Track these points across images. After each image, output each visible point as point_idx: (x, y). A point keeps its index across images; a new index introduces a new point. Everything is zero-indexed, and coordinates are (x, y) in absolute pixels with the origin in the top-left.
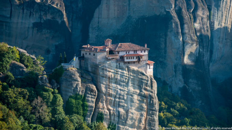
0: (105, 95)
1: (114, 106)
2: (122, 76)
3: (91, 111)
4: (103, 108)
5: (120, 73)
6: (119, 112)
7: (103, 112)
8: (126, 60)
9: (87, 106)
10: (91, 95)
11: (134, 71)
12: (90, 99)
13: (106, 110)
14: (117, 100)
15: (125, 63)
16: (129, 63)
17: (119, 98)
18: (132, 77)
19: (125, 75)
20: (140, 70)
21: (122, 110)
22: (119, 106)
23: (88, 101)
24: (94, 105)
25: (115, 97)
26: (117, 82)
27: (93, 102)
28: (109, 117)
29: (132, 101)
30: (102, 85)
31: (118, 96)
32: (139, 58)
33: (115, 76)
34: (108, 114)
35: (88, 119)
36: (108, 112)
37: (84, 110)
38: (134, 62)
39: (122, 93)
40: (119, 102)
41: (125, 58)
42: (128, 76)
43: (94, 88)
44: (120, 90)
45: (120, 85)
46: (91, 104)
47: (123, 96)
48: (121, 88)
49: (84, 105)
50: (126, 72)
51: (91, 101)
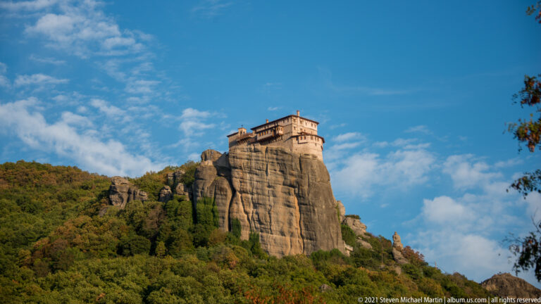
0: (239, 193)
4: (239, 211)
5: (253, 158)
7: (238, 217)
9: (218, 212)
11: (272, 151)
13: (243, 214)
14: (255, 196)
17: (258, 194)
18: (271, 160)
19: (260, 159)
21: (262, 211)
22: (259, 205)
23: (219, 204)
24: (227, 209)
25: (252, 194)
26: (251, 171)
27: (226, 205)
28: (247, 223)
30: (235, 179)
31: (255, 191)
34: (246, 219)
35: (222, 229)
36: (246, 216)
37: (214, 217)
42: (264, 159)
43: (226, 185)
44: (257, 181)
45: (256, 174)
47: (262, 190)
48: (258, 179)
49: (213, 211)
50: (261, 155)
51: (222, 204)
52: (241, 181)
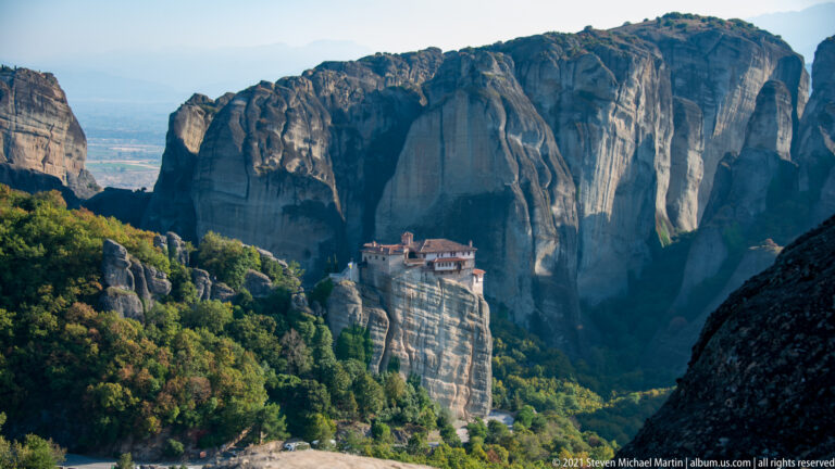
0: (402, 327)
1: (417, 345)
2: (431, 295)
3: (379, 353)
4: (400, 349)
5: (427, 290)
6: (426, 355)
7: (399, 355)
8: (437, 268)
9: (373, 346)
10: (379, 326)
11: (450, 287)
12: (377, 333)
13: (405, 353)
14: (423, 335)
15: (436, 273)
16: (442, 272)
17: (426, 332)
18: (447, 297)
19: (436, 293)
20: (461, 285)
21: (430, 352)
22: (426, 345)
23: (374, 337)
24: (384, 343)
25: (419, 330)
26: (422, 305)
27: (381, 338)
28: (408, 363)
29: (448, 337)
30: (397, 310)
31: (423, 329)
32: (460, 264)
33: (418, 295)
34: (408, 358)
35: (375, 366)
36: (407, 355)
37: (367, 351)
38: (451, 272)
39: (431, 323)
40: (426, 338)
41: (437, 265)
42: (440, 295)
43: (384, 315)
45: (427, 309)
46: (378, 342)
47: (433, 328)
48: (430, 316)
49: (366, 344)
50: (437, 289)
51: (379, 338)
52: (407, 313)
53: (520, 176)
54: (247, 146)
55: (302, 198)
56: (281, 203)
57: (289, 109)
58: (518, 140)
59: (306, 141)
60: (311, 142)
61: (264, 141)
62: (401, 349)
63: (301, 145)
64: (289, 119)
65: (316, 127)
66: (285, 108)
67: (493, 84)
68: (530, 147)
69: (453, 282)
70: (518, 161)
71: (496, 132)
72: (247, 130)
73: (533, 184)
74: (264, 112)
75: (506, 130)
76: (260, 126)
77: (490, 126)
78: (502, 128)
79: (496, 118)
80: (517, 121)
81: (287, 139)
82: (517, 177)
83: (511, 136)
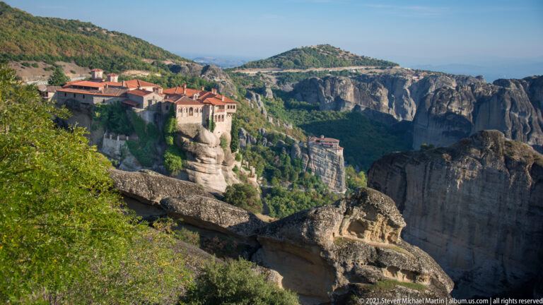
1: (317, 166)
2: (322, 153)
3: (305, 166)
5: (321, 151)
10: (305, 159)
15: (324, 147)
16: (326, 147)
18: (328, 154)
21: (321, 169)
26: (318, 155)
29: (328, 165)
32: (331, 145)
33: (318, 152)
36: (314, 168)
38: (329, 147)
40: (320, 165)
41: (325, 145)
43: (307, 156)
49: (301, 163)
50: (324, 151)
51: (306, 162)
52: (314, 157)
53: (512, 128)
54: (430, 109)
55: (452, 129)
56: (442, 130)
57: (452, 97)
58: (517, 115)
59: (459, 108)
60: (462, 109)
61: (438, 107)
62: (312, 166)
63: (457, 110)
64: (451, 100)
65: (465, 103)
66: (451, 96)
67: (509, 93)
68: (522, 117)
69: (330, 150)
70: (513, 123)
71: (504, 111)
72: (432, 103)
73: (519, 132)
74: (441, 97)
75: (510, 110)
76: (438, 102)
77: (502, 108)
78: (508, 109)
79: (505, 106)
80: (516, 107)
81: (449, 107)
82: (510, 129)
83: (512, 113)
